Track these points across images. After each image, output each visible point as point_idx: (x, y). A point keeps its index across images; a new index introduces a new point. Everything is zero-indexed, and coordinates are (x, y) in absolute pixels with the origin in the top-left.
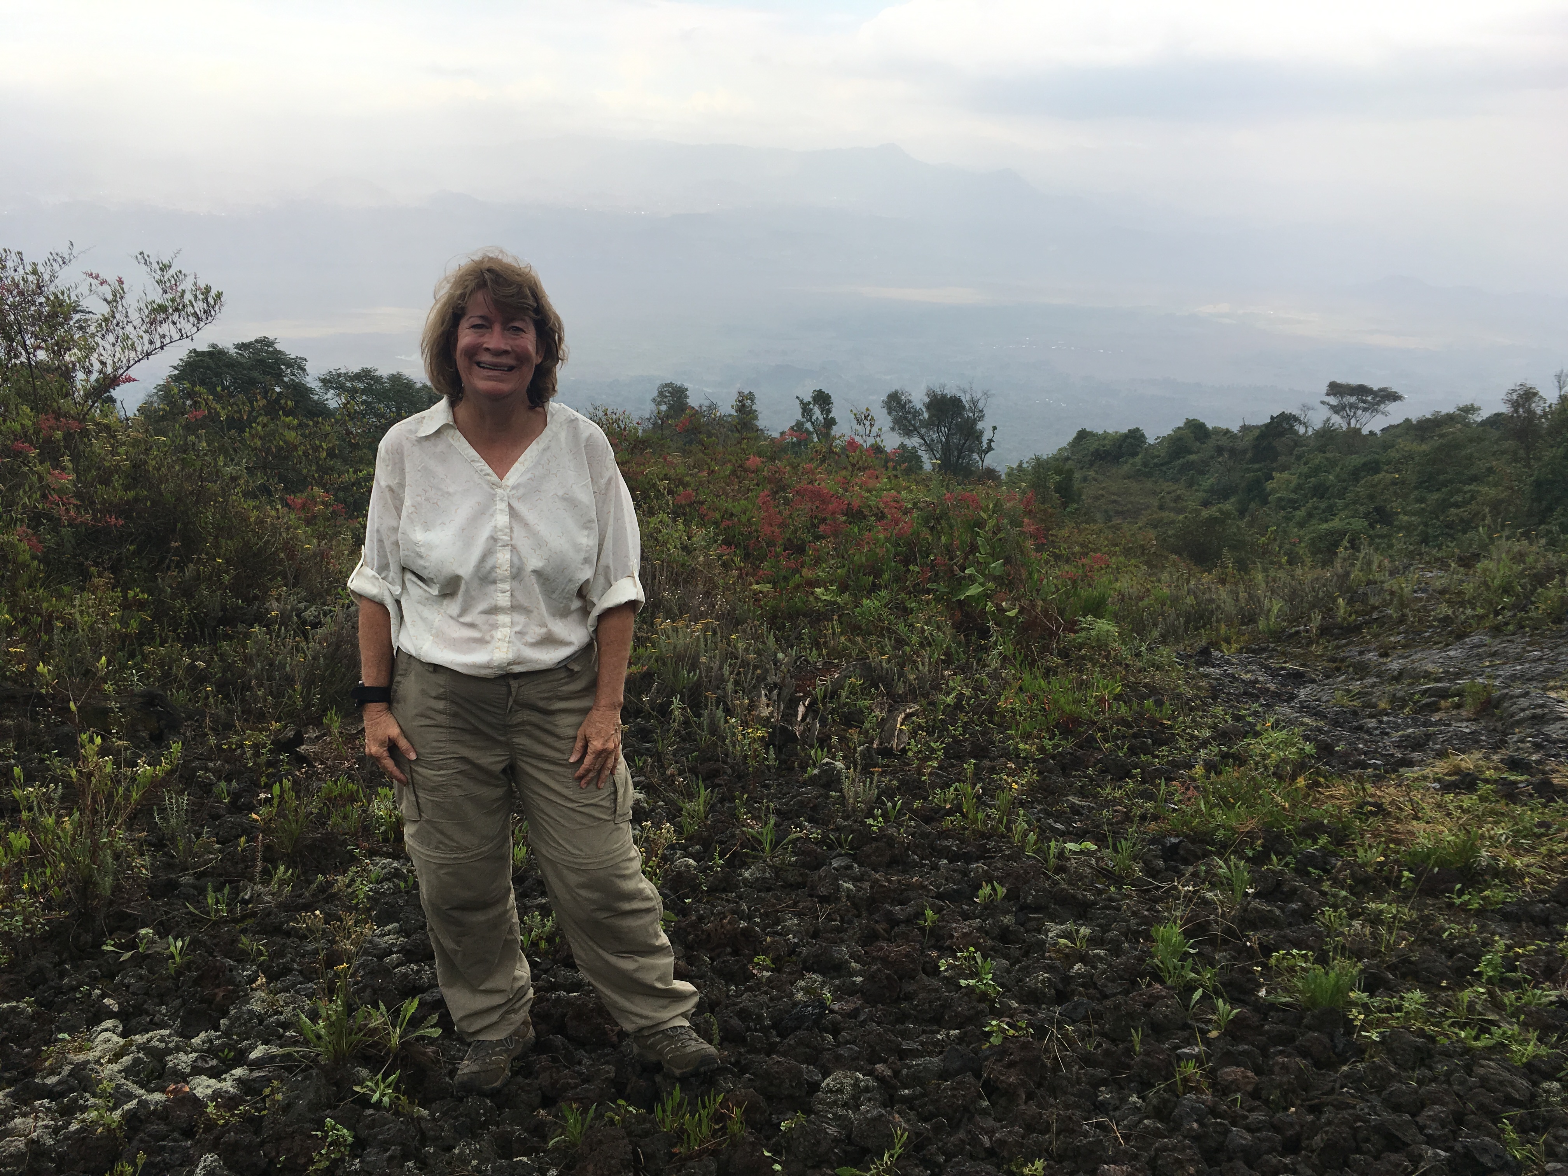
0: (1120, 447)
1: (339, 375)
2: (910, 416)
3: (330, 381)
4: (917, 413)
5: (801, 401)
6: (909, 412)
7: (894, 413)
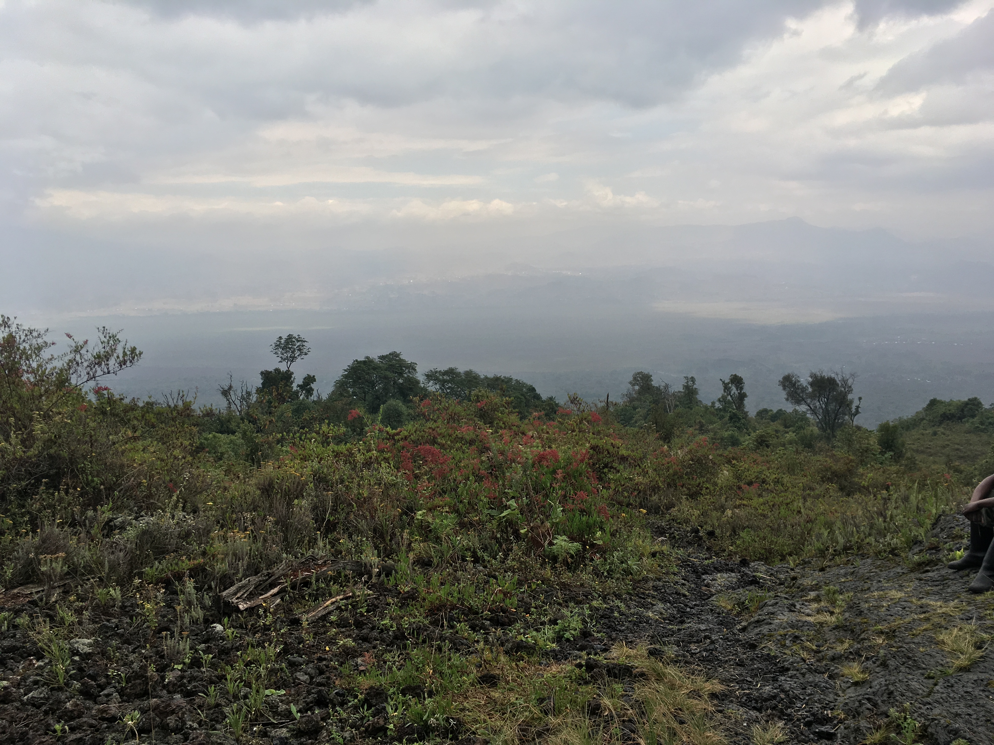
0: (962, 410)
1: (436, 372)
2: (799, 391)
3: (431, 376)
4: (804, 389)
5: (723, 382)
6: (798, 389)
7: (788, 389)
